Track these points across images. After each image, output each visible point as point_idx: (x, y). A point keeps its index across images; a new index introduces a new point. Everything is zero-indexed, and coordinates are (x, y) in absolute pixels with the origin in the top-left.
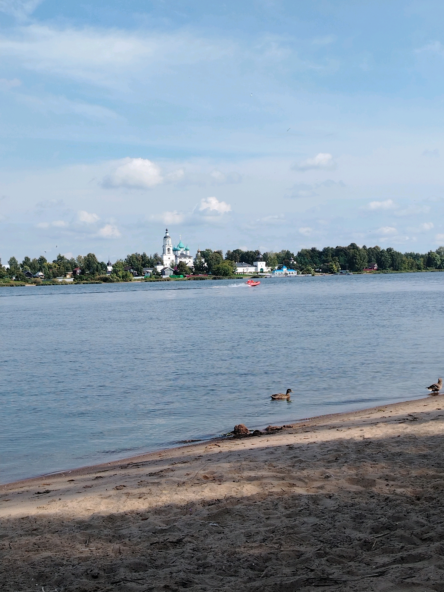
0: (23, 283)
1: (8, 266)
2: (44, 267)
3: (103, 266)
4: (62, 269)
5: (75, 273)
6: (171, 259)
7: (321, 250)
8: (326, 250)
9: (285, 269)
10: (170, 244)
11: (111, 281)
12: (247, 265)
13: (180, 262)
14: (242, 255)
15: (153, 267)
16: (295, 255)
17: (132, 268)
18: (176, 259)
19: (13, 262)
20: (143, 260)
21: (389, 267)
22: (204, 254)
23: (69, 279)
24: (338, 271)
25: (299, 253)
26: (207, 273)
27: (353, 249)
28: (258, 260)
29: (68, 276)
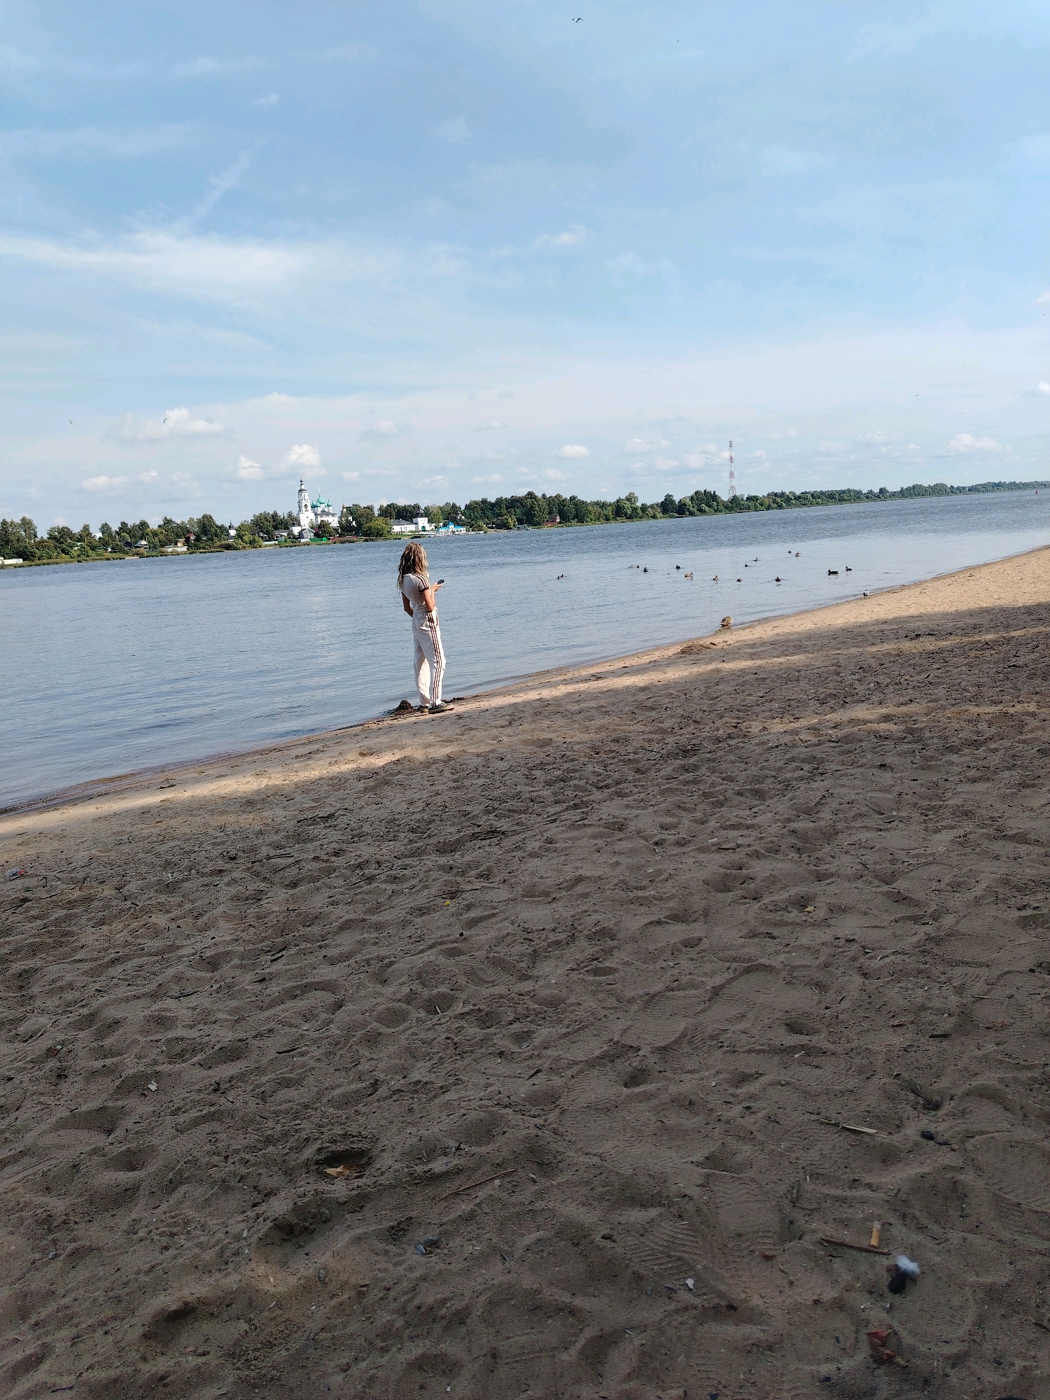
0: (121, 555)
1: (99, 535)
2: (147, 534)
3: (223, 530)
4: (172, 536)
5: (187, 540)
6: (310, 518)
7: (493, 501)
8: (499, 502)
9: (451, 527)
10: (307, 499)
11: (236, 549)
12: (404, 522)
13: (322, 521)
14: (398, 511)
15: (288, 529)
16: (463, 508)
17: (262, 531)
18: (317, 518)
19: (105, 528)
20: (274, 521)
21: (573, 519)
22: (351, 511)
23: (181, 548)
24: (514, 526)
25: (466, 506)
26: (357, 534)
27: (531, 498)
28: (418, 515)
29: (179, 544)
